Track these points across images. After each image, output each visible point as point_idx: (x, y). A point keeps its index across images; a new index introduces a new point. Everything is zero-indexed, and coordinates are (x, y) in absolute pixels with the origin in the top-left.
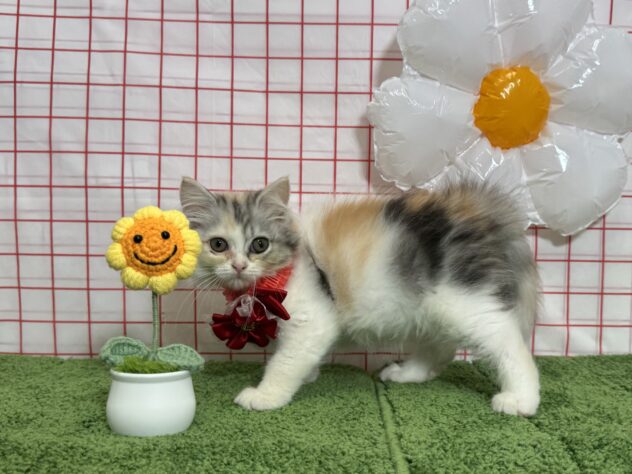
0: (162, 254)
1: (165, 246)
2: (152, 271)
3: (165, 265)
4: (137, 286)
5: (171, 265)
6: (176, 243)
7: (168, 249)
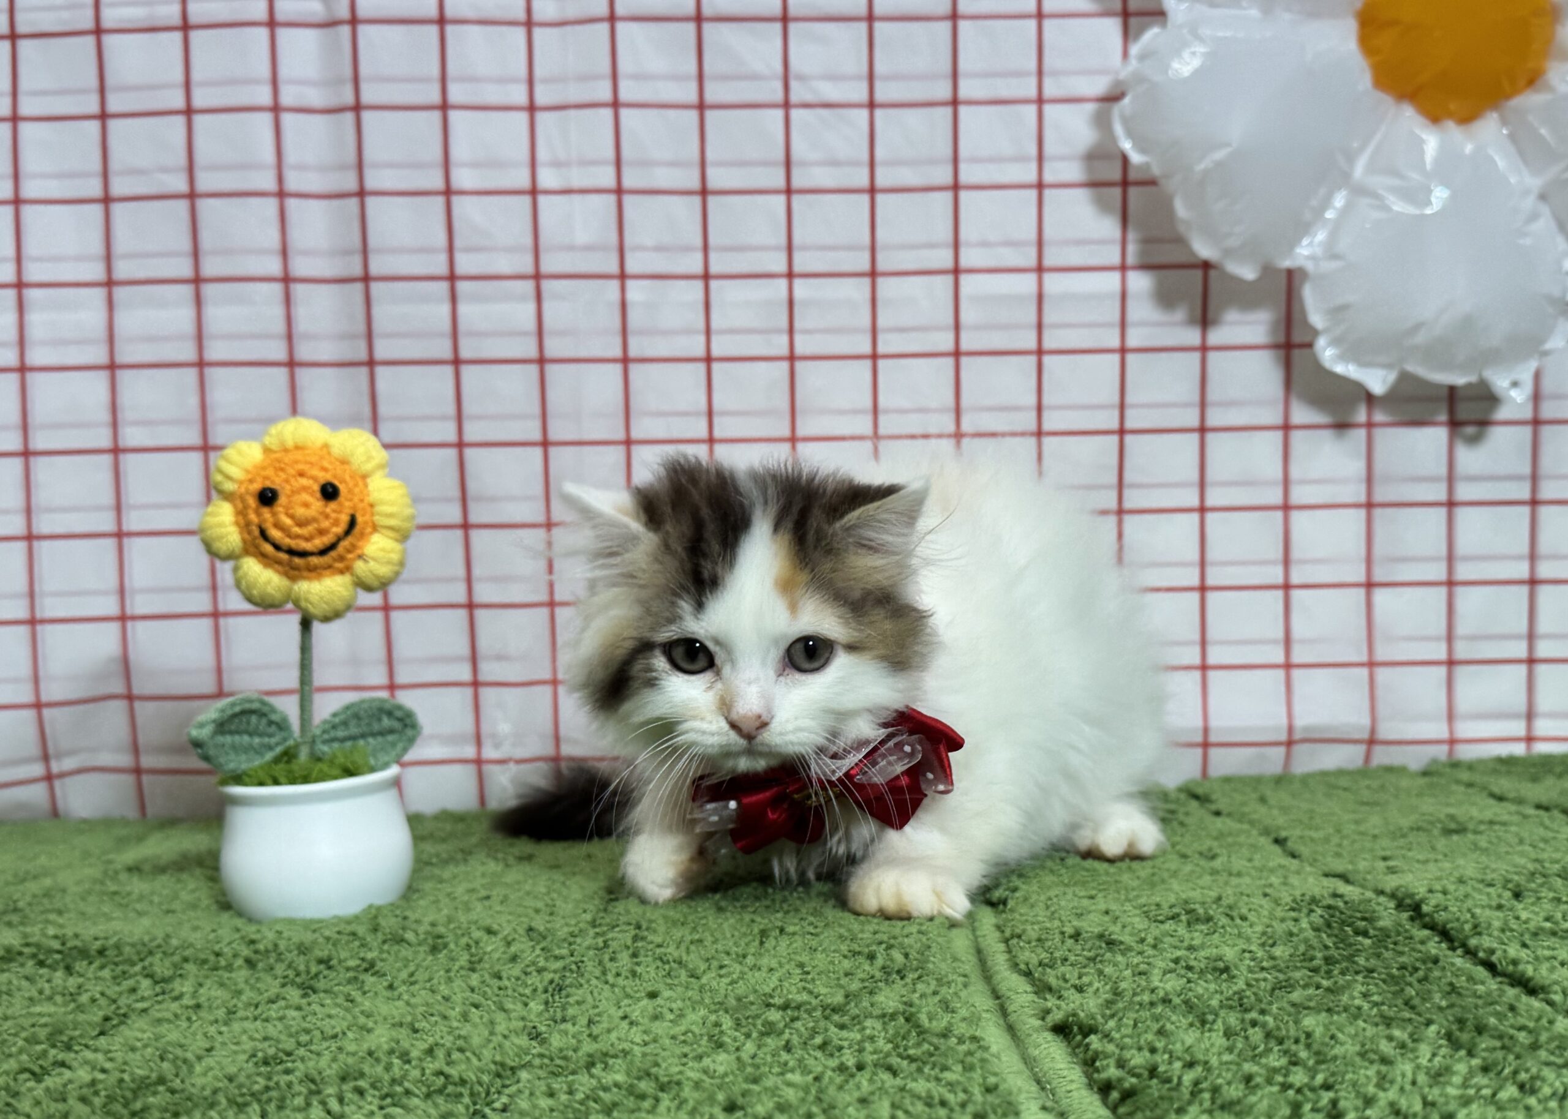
0: (322, 532)
1: (327, 517)
2: (300, 569)
3: (327, 558)
4: (269, 599)
5: (341, 558)
6: (354, 508)
7: (336, 523)
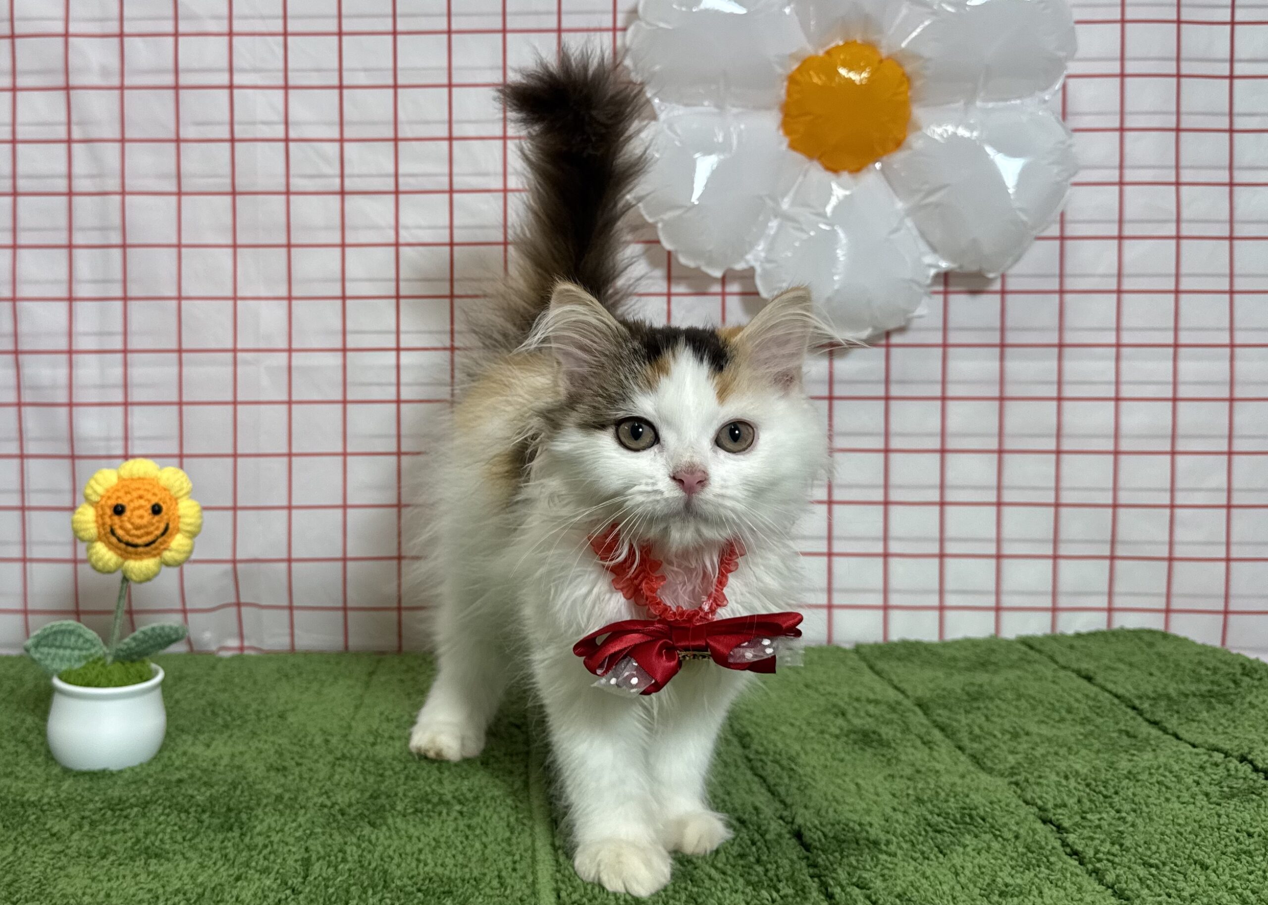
0: (148, 534)
1: (153, 524)
2: (130, 553)
3: (148, 549)
4: (107, 568)
5: (156, 548)
6: (169, 519)
7: (157, 528)
